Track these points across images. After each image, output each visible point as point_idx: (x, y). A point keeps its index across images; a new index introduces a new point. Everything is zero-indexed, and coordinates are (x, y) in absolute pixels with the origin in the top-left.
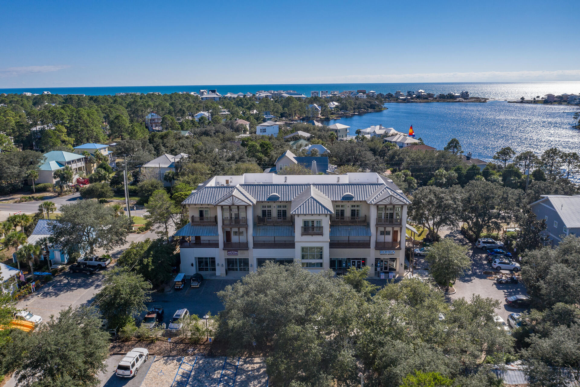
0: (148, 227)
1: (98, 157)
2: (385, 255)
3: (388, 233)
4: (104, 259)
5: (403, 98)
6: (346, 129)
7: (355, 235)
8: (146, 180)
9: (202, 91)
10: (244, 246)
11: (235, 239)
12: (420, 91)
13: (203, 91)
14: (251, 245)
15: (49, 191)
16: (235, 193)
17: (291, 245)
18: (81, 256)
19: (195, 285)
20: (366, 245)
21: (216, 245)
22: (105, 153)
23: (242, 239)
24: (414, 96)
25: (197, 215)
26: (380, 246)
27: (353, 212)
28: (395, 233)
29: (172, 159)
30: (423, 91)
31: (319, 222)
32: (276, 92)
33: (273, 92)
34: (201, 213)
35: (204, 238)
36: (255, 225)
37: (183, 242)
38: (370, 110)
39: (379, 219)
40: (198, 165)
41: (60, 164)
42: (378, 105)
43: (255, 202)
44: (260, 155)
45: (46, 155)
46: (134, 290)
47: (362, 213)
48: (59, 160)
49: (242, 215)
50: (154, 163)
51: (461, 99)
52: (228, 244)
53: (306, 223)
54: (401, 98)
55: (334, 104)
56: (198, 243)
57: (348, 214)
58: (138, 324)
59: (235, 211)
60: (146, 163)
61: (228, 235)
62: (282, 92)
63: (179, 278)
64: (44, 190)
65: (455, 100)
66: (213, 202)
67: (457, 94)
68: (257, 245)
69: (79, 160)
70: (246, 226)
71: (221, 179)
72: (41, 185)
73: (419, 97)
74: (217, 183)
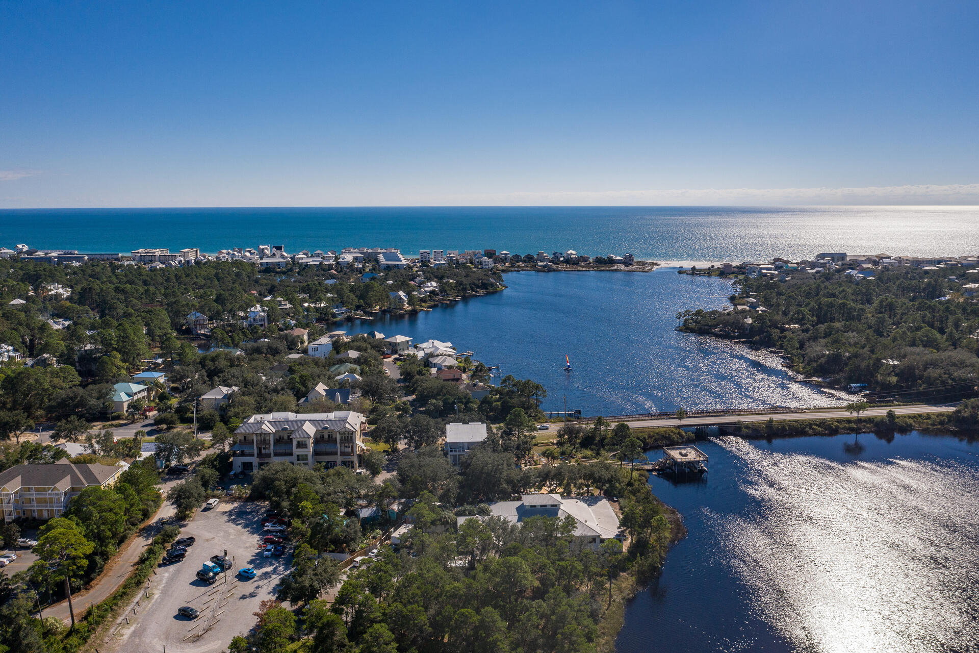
0: (212, 446)
1: (157, 385)
2: (347, 458)
3: (349, 447)
4: (186, 465)
5: (542, 264)
6: (408, 342)
7: (329, 448)
8: (206, 411)
9: (261, 247)
10: (269, 456)
11: (264, 451)
12: (569, 252)
13: (264, 247)
14: (272, 454)
15: (122, 419)
16: (264, 427)
17: (291, 454)
18: (174, 463)
19: (241, 477)
20: (336, 454)
21: (253, 455)
22: (162, 380)
23: (267, 451)
24: (562, 259)
25: (242, 438)
26: (343, 454)
27: (329, 435)
28: (352, 447)
29: (225, 390)
30: (574, 252)
31: (305, 441)
32: (370, 251)
33: (365, 251)
34: (245, 437)
35: (246, 451)
36: (275, 443)
37: (234, 455)
38: (481, 292)
39: (341, 440)
40: (246, 398)
41: (129, 395)
42: (492, 285)
43: (274, 431)
44: (299, 386)
45: (116, 386)
46: (211, 476)
47: (334, 437)
48: (128, 392)
49: (267, 438)
50: (211, 395)
51: (621, 266)
52: (260, 455)
53: (298, 442)
54: (540, 264)
55: (432, 286)
56: (243, 454)
57: (326, 437)
58: (213, 491)
59: (263, 436)
60: (203, 395)
61: (260, 449)
62: (379, 251)
63: (232, 473)
64: (118, 418)
65: (612, 268)
66: (251, 432)
67: (618, 258)
68: (275, 455)
69: (143, 390)
70: (269, 444)
71: (258, 417)
72: (115, 414)
73: (568, 261)
74: (255, 419)
